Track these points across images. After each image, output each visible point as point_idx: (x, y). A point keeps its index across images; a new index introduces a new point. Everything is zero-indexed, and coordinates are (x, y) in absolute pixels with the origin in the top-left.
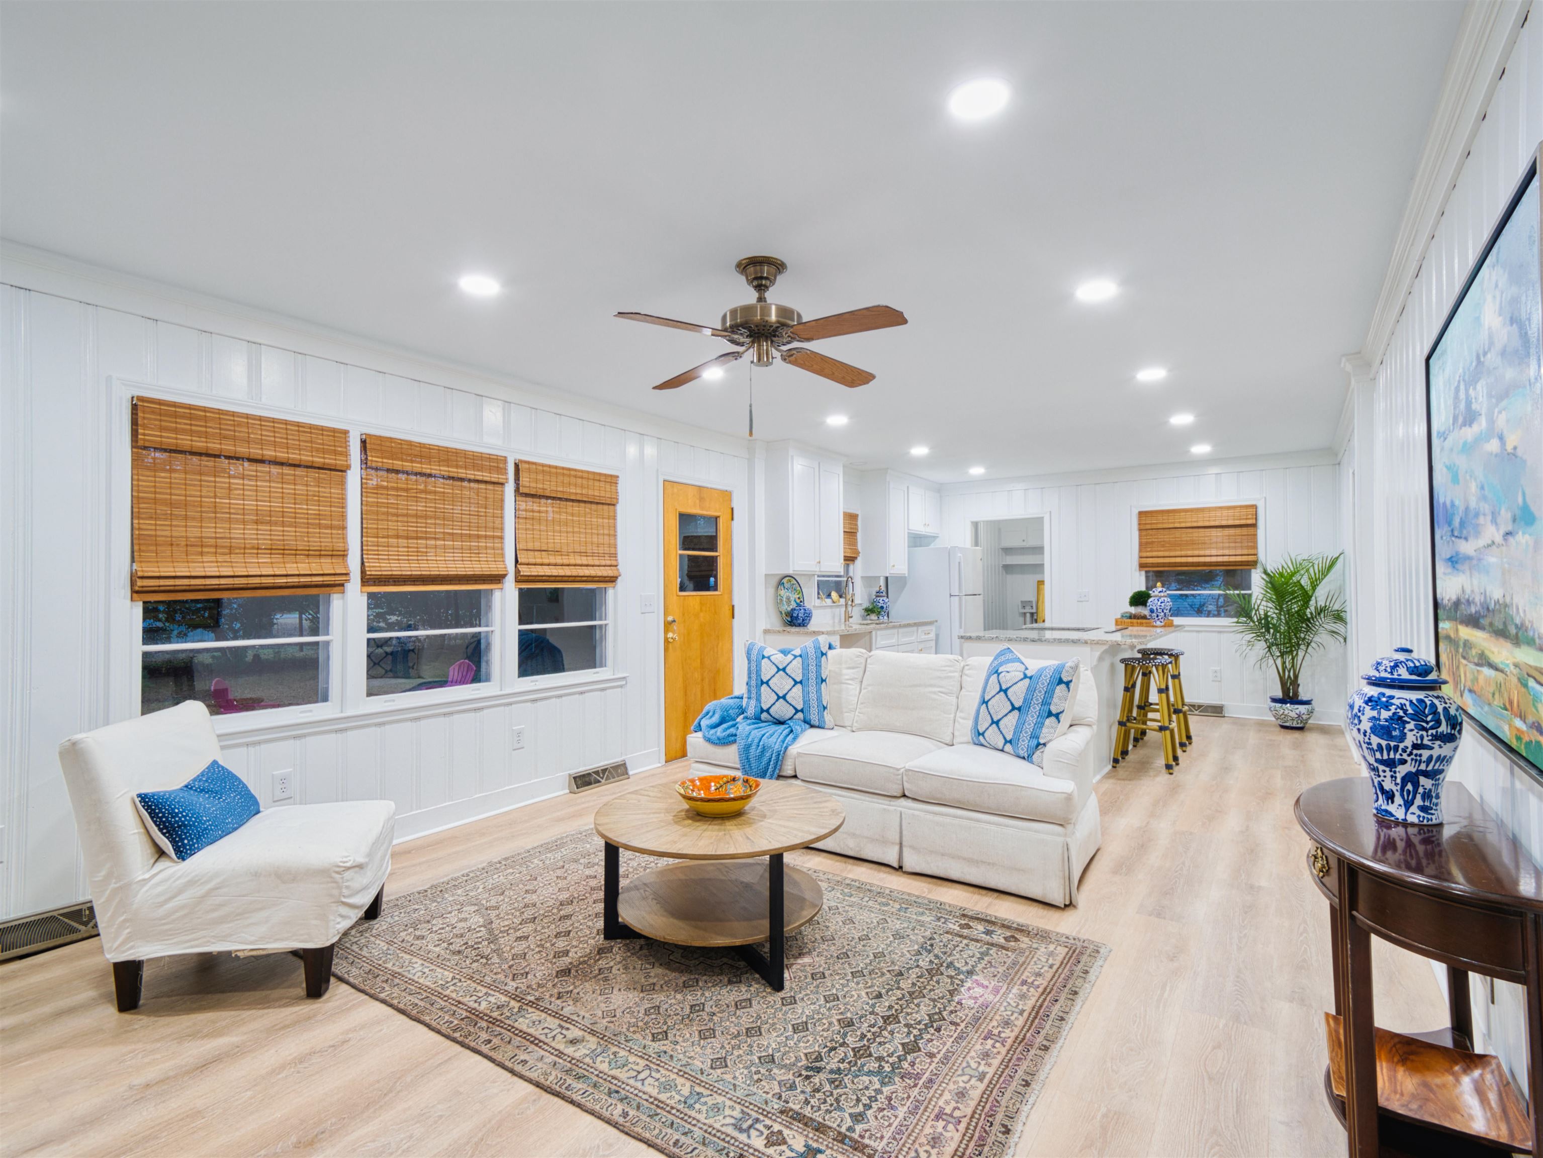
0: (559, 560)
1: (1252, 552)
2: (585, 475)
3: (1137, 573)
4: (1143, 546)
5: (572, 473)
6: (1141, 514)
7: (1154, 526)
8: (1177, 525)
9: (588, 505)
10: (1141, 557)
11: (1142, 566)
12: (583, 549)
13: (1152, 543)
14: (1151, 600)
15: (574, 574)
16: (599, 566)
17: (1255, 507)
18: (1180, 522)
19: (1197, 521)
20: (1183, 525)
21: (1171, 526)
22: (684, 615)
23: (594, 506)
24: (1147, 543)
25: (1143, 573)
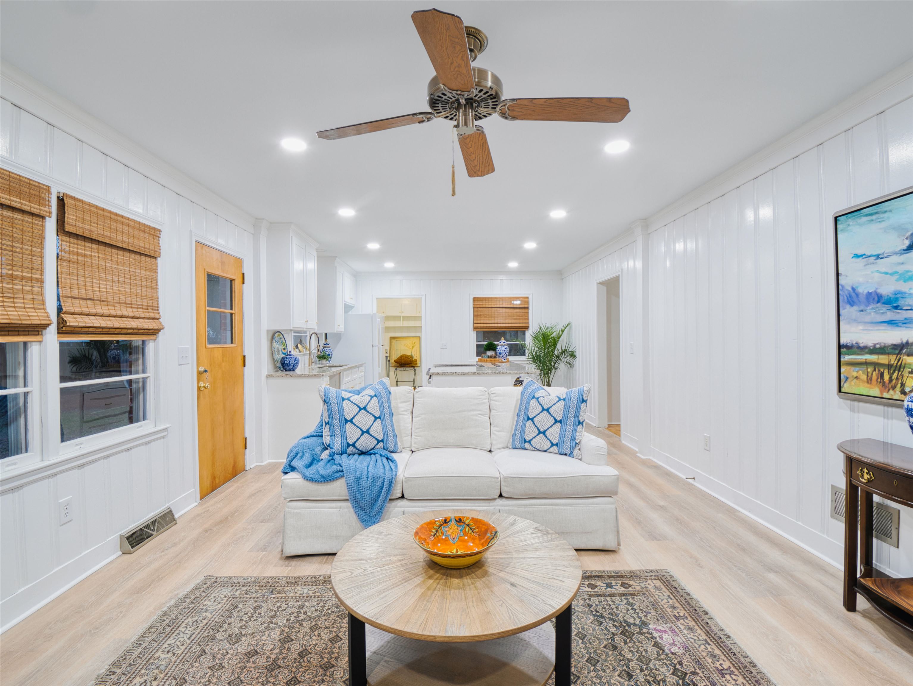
0: (105, 310)
1: (526, 321)
2: (132, 223)
3: (473, 332)
4: (475, 317)
5: (119, 218)
6: (475, 299)
7: (481, 306)
8: (493, 306)
9: (132, 256)
10: (474, 323)
11: (475, 328)
12: (128, 300)
13: (480, 315)
14: (498, 347)
15: (123, 326)
16: (143, 318)
17: (527, 298)
18: (494, 304)
19: (502, 304)
20: (495, 306)
21: (490, 306)
22: (211, 365)
23: (137, 257)
24: (478, 315)
25: (475, 332)
